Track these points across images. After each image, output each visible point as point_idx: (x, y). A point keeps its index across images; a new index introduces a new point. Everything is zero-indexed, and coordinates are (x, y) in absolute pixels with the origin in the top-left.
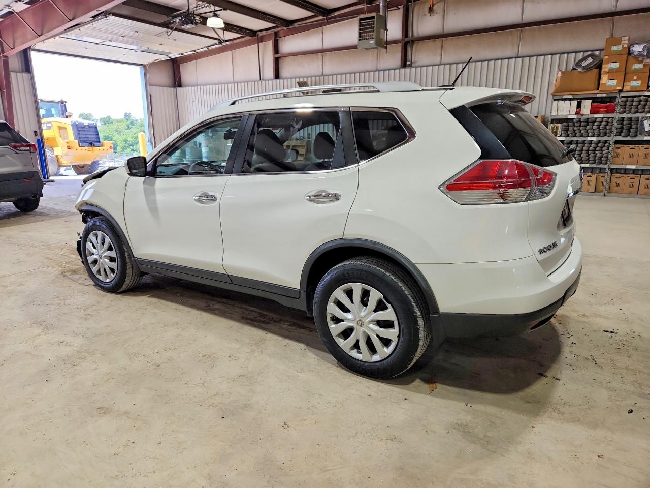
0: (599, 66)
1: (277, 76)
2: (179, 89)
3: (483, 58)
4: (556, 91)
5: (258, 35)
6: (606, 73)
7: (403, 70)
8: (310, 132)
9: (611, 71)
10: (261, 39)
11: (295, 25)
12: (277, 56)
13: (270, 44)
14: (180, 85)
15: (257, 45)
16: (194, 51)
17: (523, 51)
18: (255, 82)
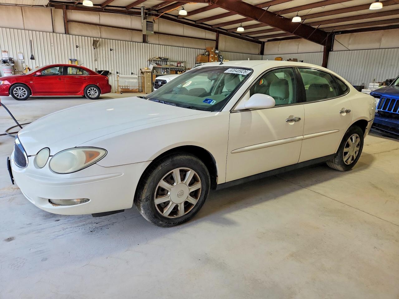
0: (209, 55)
3: (173, 45)
4: (200, 61)
5: (51, 3)
6: (211, 57)
7: (144, 44)
9: (212, 57)
12: (66, 20)
15: (50, 9)
17: (185, 45)
18: (50, 32)
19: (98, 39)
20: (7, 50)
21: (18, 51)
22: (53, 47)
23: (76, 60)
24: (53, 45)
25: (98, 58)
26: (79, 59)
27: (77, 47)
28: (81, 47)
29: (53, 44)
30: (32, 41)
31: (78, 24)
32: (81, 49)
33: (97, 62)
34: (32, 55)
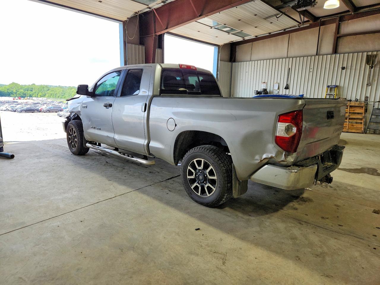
1: (335, 51)
2: (234, 64)
5: (321, 20)
8: (369, 96)
10: (323, 24)
11: (362, 11)
12: (338, 35)
13: (333, 27)
14: (235, 61)
15: (319, 27)
16: (270, 33)
18: (311, 56)
19: (375, 53)
20: (266, 81)
21: (275, 81)
22: (312, 72)
23: (337, 86)
24: (312, 71)
25: (374, 81)
26: (342, 85)
27: (343, 68)
28: (350, 68)
29: (312, 69)
30: (291, 69)
31: (354, 36)
32: (349, 70)
33: (370, 87)
34: (287, 85)
